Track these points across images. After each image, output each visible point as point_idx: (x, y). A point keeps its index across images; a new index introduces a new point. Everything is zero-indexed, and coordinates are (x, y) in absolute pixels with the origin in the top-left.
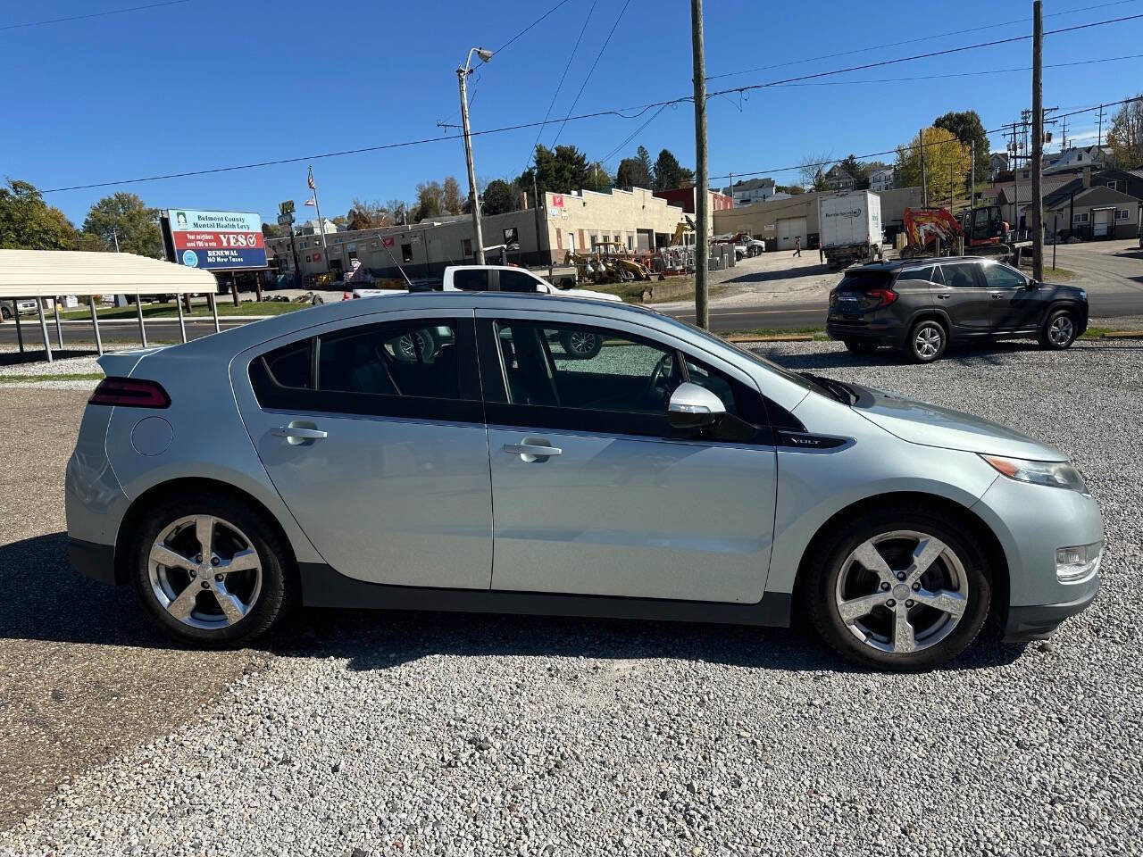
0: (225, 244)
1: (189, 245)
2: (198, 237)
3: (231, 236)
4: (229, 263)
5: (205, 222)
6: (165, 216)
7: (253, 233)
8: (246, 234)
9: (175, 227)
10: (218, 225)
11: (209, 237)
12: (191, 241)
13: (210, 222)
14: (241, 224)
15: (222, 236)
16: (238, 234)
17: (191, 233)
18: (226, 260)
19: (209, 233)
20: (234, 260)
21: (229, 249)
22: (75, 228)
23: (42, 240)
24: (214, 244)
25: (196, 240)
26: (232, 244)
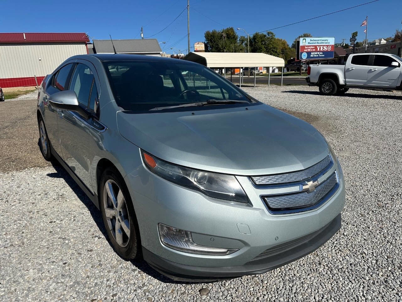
0: (318, 50)
1: (305, 50)
2: (309, 47)
3: (321, 47)
4: (319, 57)
5: (313, 42)
6: (299, 40)
7: (330, 45)
8: (327, 46)
10: (318, 43)
11: (313, 47)
12: (306, 49)
13: (315, 42)
14: (326, 42)
15: (318, 47)
16: (324, 46)
17: (307, 46)
18: (318, 56)
19: (313, 46)
20: (321, 56)
21: (320, 51)
22: (289, 46)
24: (314, 50)
25: (308, 49)
26: (321, 50)
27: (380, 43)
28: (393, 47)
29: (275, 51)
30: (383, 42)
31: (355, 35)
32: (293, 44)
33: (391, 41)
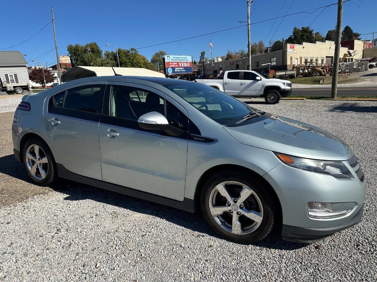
0: (180, 66)
1: (170, 66)
2: (173, 64)
3: (182, 63)
4: (181, 72)
5: (175, 59)
6: (164, 57)
7: (189, 62)
8: (187, 62)
9: (166, 61)
10: (179, 60)
11: (176, 64)
12: (171, 65)
13: (177, 59)
14: (185, 59)
15: (179, 63)
16: (184, 62)
17: (171, 62)
18: (180, 71)
19: (176, 62)
20: (182, 71)
21: (181, 67)
22: (149, 61)
23: (137, 65)
24: (177, 66)
25: (172, 64)
26: (182, 66)
27: (217, 61)
28: (232, 64)
29: (140, 66)
30: (220, 60)
31: (203, 54)
32: (151, 60)
33: (225, 59)
